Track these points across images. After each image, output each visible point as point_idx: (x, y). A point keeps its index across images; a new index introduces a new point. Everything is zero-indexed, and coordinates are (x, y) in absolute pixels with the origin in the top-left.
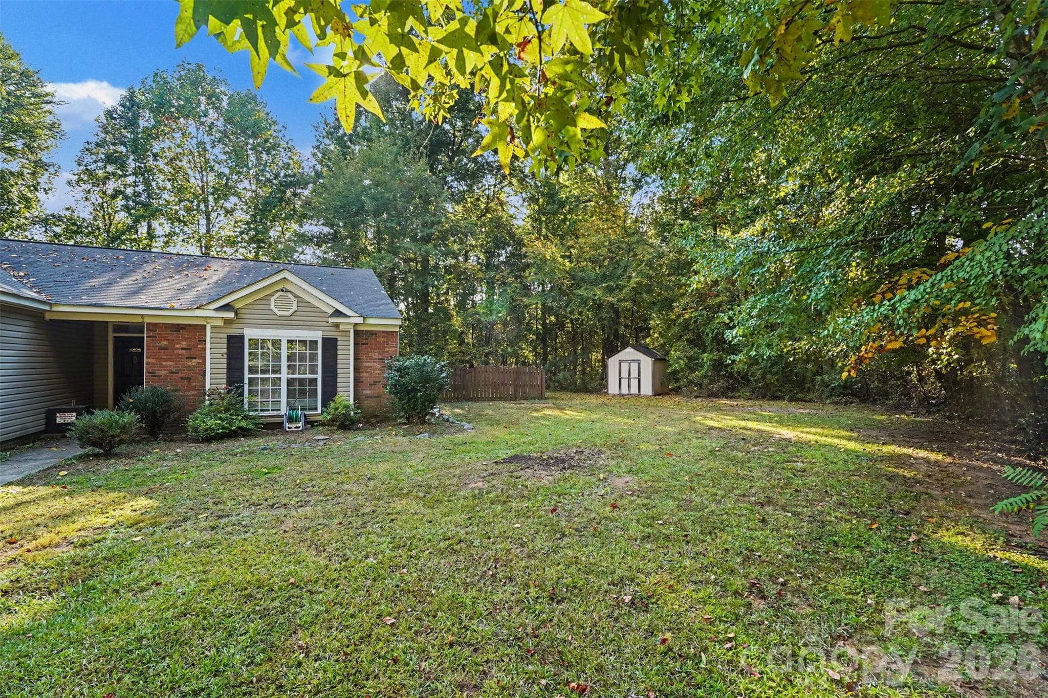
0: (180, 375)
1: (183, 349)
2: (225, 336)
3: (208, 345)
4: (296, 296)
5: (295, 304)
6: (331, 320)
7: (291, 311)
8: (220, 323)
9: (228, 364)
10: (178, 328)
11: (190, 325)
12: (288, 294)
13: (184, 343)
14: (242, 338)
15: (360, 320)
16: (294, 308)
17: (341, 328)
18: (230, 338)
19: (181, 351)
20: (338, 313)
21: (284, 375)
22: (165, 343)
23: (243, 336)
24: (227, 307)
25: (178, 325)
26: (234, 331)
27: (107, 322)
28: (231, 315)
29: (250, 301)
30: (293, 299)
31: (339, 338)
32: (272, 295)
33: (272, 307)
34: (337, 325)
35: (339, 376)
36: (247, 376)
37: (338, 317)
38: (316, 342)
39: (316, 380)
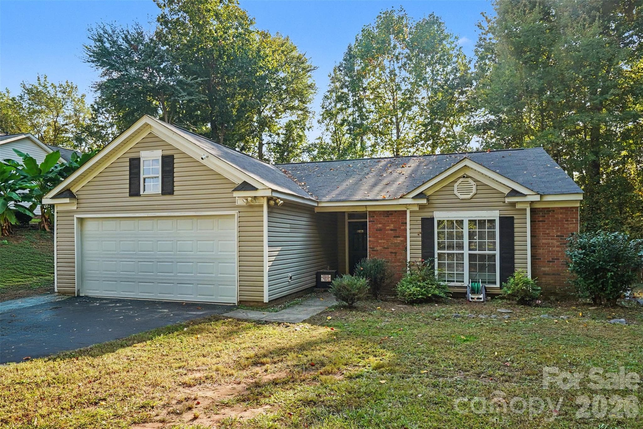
0: (390, 250)
1: (391, 230)
2: (420, 218)
3: (408, 227)
4: (475, 181)
5: (474, 188)
6: (507, 200)
7: (472, 194)
8: (417, 208)
9: (423, 241)
10: (388, 214)
11: (396, 211)
12: (469, 180)
13: (392, 225)
14: (433, 219)
15: (537, 198)
16: (474, 191)
17: (518, 206)
18: (423, 220)
19: (390, 232)
20: (514, 193)
21: (466, 252)
22: (380, 225)
23: (433, 218)
24: (421, 195)
25: (388, 211)
26: (427, 215)
27: (344, 212)
28: (424, 201)
29: (437, 188)
30: (473, 183)
31: (515, 217)
32: (455, 182)
33: (456, 192)
34: (513, 204)
35: (516, 252)
36: (437, 251)
37: (514, 196)
38: (494, 221)
39: (494, 256)
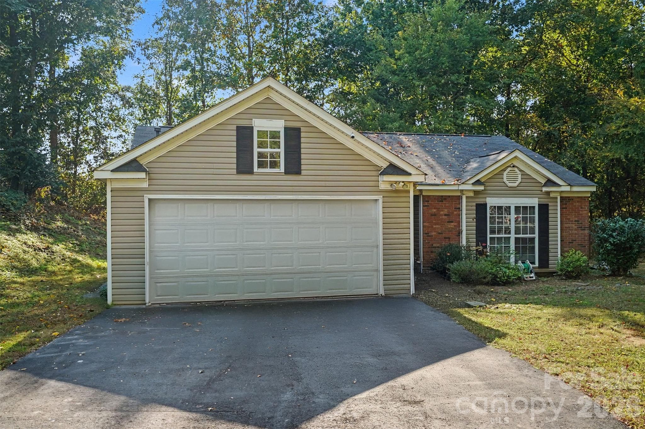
0: (444, 235)
1: (445, 215)
2: (474, 204)
3: (464, 212)
4: (521, 171)
5: (520, 176)
6: (545, 189)
7: (518, 183)
8: (472, 194)
9: (477, 226)
10: (442, 199)
11: (449, 196)
12: (516, 169)
13: (446, 210)
14: (485, 205)
15: (568, 188)
16: (520, 180)
17: (551, 195)
18: (478, 206)
19: (444, 217)
20: (550, 183)
21: (513, 236)
22: (435, 210)
24: (478, 182)
25: (442, 196)
26: (480, 201)
28: (481, 188)
30: (519, 172)
31: (550, 204)
32: (505, 170)
33: (505, 180)
34: (548, 193)
35: (550, 235)
36: (489, 236)
37: (550, 185)
38: (534, 207)
39: (534, 239)
